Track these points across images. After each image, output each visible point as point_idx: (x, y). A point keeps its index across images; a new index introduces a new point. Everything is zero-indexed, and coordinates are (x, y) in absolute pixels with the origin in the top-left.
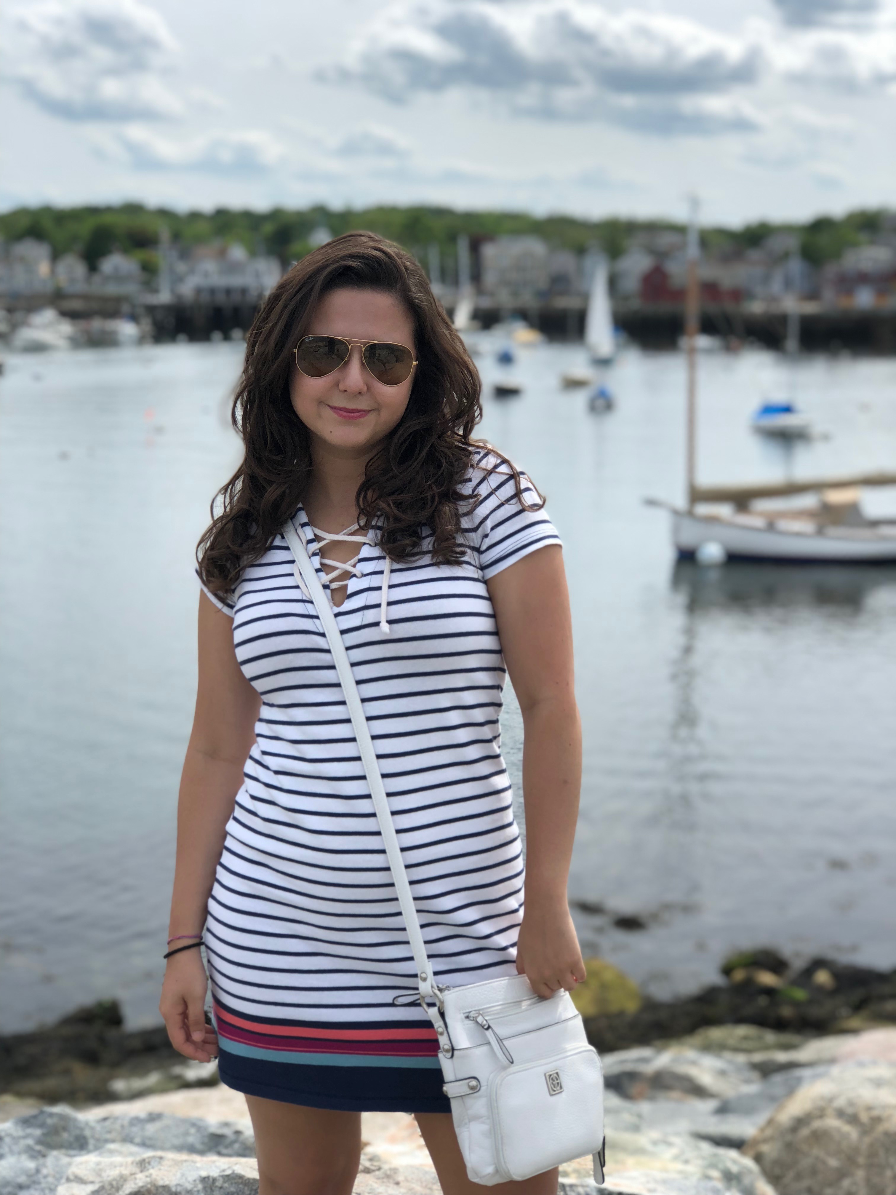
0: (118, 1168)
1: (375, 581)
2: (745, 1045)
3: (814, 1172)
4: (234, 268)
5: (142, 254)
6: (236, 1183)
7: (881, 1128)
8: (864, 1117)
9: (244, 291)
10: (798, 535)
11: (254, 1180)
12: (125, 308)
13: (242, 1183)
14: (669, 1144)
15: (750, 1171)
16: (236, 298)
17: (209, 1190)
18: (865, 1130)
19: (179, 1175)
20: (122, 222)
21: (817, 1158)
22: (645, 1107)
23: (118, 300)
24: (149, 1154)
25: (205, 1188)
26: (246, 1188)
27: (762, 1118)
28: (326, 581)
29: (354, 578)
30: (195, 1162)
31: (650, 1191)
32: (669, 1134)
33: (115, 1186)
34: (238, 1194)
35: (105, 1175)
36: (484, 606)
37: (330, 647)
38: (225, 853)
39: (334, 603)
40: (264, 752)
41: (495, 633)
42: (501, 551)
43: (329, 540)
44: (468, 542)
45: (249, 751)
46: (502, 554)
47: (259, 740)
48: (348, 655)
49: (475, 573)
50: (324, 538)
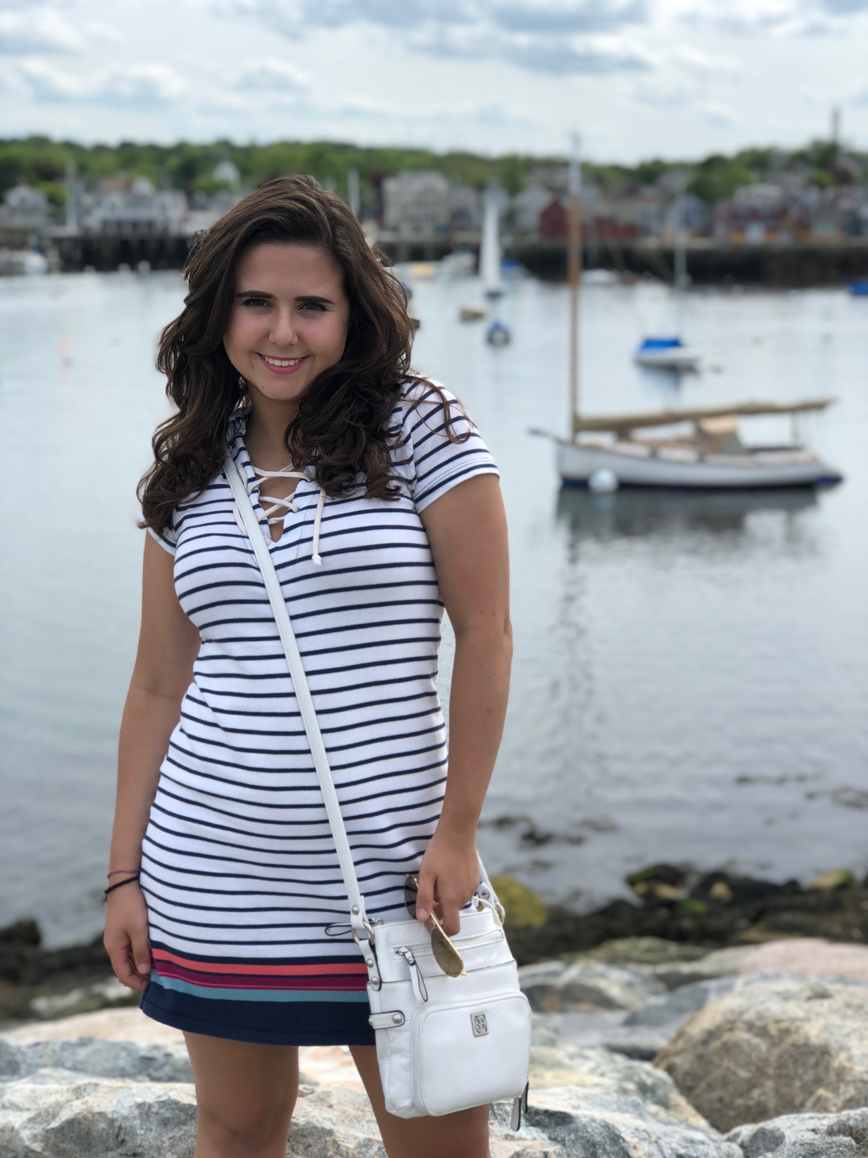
0: (54, 1096)
1: (308, 515)
2: (649, 956)
3: (725, 1083)
4: (140, 201)
5: (49, 187)
6: (171, 1109)
7: (789, 1040)
8: (773, 1030)
9: (150, 224)
10: (680, 463)
11: (191, 1106)
12: (33, 240)
13: (177, 1109)
14: (586, 1058)
15: (664, 1083)
16: (143, 231)
17: (145, 1117)
18: (774, 1042)
19: (115, 1102)
20: (28, 155)
21: (728, 1069)
22: (556, 1019)
23: (25, 232)
24: (82, 1080)
25: (141, 1114)
26: (182, 1114)
27: (671, 1031)
28: (264, 517)
29: (290, 513)
30: (130, 1089)
31: (574, 1107)
32: (583, 1047)
33: (51, 1113)
34: (174, 1119)
35: (40, 1102)
36: (418, 537)
37: (263, 581)
38: (159, 794)
39: (271, 539)
40: (203, 690)
41: (431, 564)
42: (433, 481)
43: (268, 477)
44: (403, 474)
45: (185, 690)
46: (434, 483)
47: (198, 678)
48: (282, 590)
49: (408, 505)
50: (262, 476)
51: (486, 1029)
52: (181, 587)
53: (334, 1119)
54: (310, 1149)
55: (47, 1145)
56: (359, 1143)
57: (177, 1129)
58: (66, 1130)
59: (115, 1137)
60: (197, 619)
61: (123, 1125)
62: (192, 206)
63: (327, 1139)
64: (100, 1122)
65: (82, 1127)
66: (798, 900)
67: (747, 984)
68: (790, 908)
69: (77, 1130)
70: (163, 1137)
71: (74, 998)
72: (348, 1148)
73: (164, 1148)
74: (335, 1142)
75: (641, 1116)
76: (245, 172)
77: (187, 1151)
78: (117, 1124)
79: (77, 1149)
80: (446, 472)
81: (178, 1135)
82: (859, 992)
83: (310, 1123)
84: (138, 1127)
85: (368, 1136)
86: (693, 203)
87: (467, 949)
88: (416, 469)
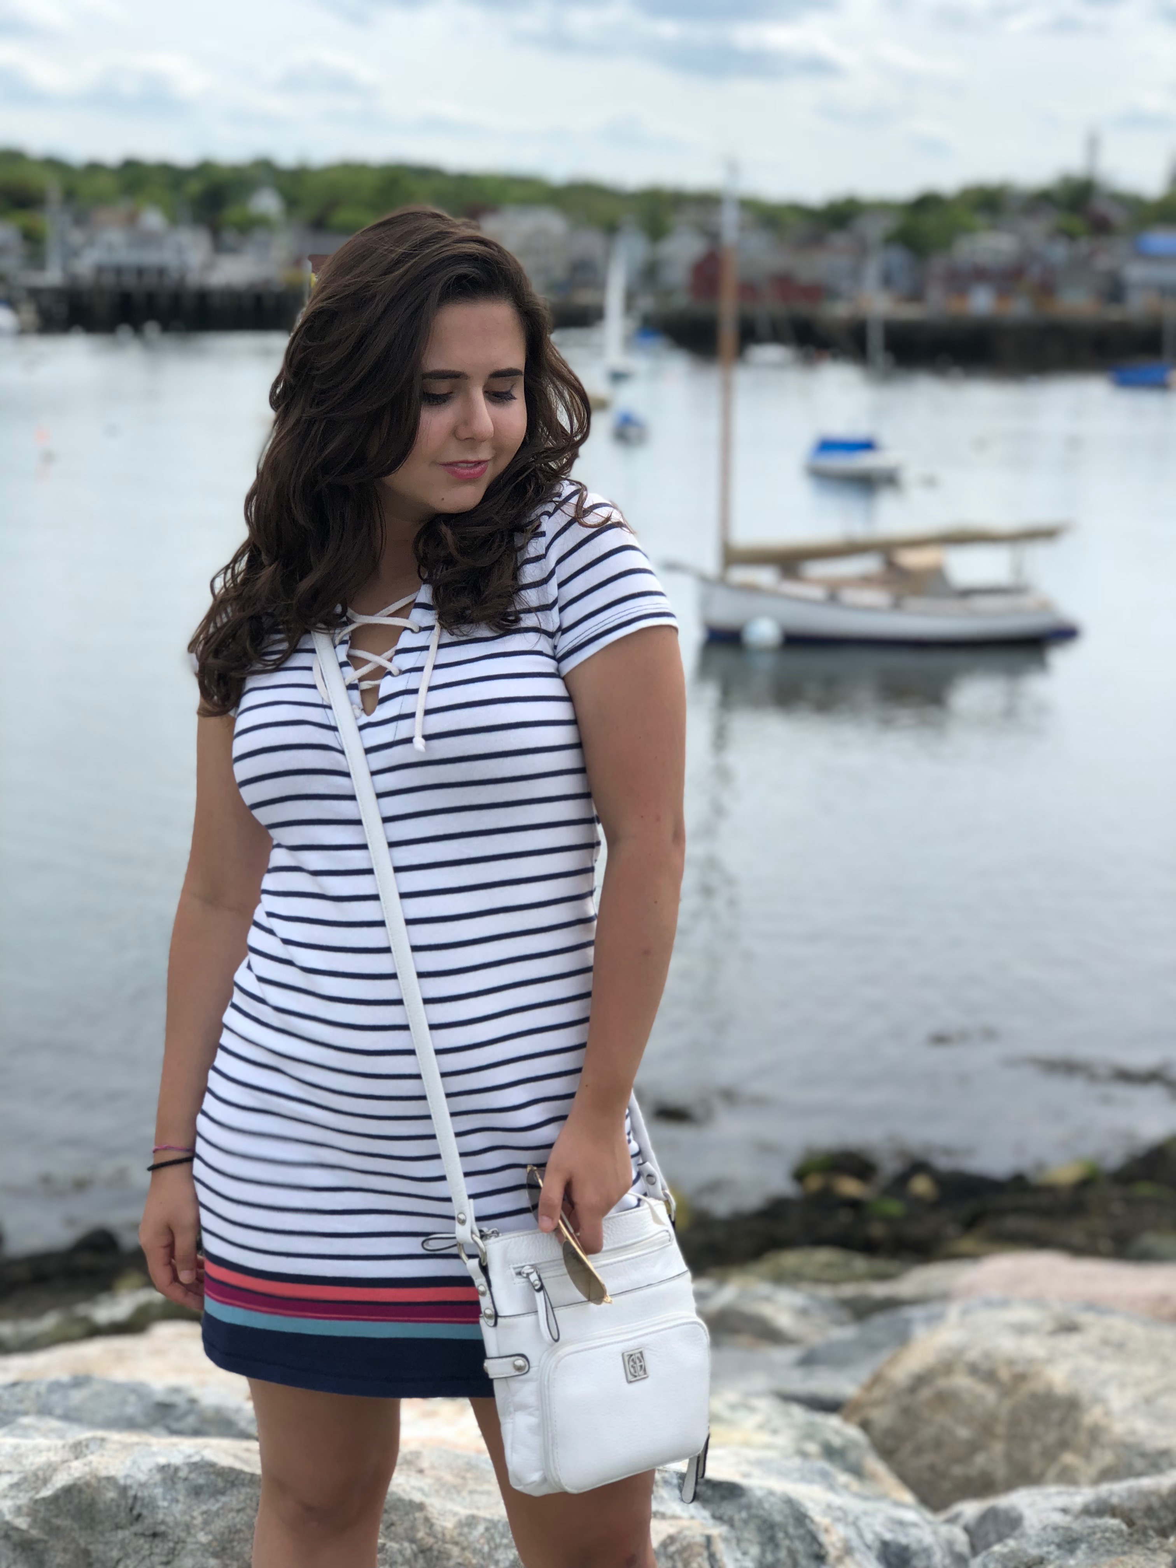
0: (44, 1454)
1: (412, 681)
2: (827, 1274)
3: (938, 1444)
4: (148, 239)
5: (24, 218)
6: (206, 1473)
7: (1025, 1389)
8: (1004, 1374)
9: (161, 272)
10: (869, 609)
11: (232, 1469)
13: (214, 1473)
14: (751, 1409)
15: (855, 1444)
16: (151, 281)
17: (169, 1483)
18: (1006, 1391)
19: (128, 1463)
21: (942, 1427)
24: (85, 1434)
25: (164, 1480)
26: (219, 1479)
27: (864, 1373)
28: (354, 679)
29: (389, 677)
30: (148, 1445)
31: (746, 1475)
32: (748, 1394)
33: (41, 1478)
34: (208, 1487)
35: (26, 1462)
36: (560, 710)
37: (348, 768)
38: (220, 1054)
39: (362, 710)
40: (270, 915)
41: (578, 745)
42: (583, 634)
43: (361, 623)
44: (542, 624)
45: (252, 913)
46: (584, 637)
47: (264, 897)
48: (373, 782)
49: (548, 666)
50: (355, 620)
51: (645, 1370)
52: (242, 771)
53: (426, 1488)
54: (393, 1528)
55: (35, 1521)
56: (459, 1521)
57: (212, 1501)
58: (61, 1502)
59: (128, 1510)
60: (264, 816)
61: (140, 1494)
62: (219, 247)
63: (417, 1515)
64: (107, 1489)
65: (84, 1496)
66: (1027, 1200)
67: (965, 1312)
68: (1018, 1210)
69: (76, 1501)
70: (193, 1510)
71: (49, 1322)
72: (444, 1528)
73: (195, 1526)
74: (427, 1520)
75: (832, 1487)
76: (291, 202)
77: (227, 1531)
78: (131, 1493)
79: (76, 1526)
80: (601, 622)
81: (214, 1508)
82: (1118, 1325)
83: (393, 1493)
84: (160, 1497)
85: (474, 1512)
86: (897, 257)
87: (619, 1262)
88: (560, 617)
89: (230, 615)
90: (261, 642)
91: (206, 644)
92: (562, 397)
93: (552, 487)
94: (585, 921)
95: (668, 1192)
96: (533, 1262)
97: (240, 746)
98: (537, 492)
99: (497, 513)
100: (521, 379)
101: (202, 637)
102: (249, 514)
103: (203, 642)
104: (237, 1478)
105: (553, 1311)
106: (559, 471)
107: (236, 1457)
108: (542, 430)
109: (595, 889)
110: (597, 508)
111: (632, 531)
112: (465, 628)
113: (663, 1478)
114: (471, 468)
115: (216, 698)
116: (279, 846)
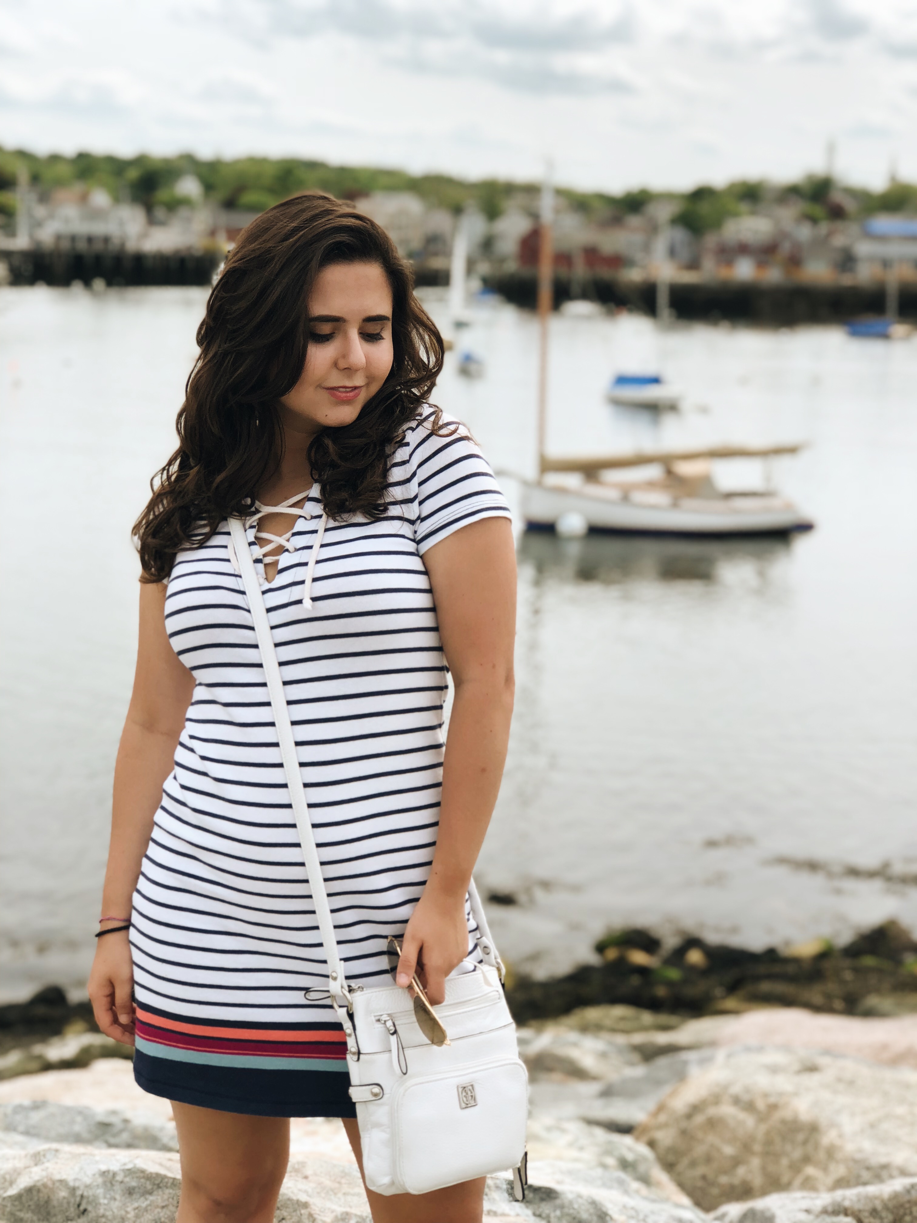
0: (11, 1161)
1: (303, 556)
2: (622, 1025)
3: (708, 1159)
4: (96, 214)
6: (137, 1177)
7: (777, 1116)
8: (761, 1105)
9: (106, 240)
10: (654, 507)
13: (144, 1177)
14: (563, 1131)
15: (645, 1159)
16: (98, 247)
17: (109, 1185)
18: (762, 1118)
19: (77, 1169)
21: (712, 1145)
24: (43, 1146)
25: (105, 1183)
26: (148, 1183)
27: (651, 1104)
28: (259, 555)
29: (286, 553)
30: (93, 1155)
31: (559, 1182)
32: (561, 1119)
33: (8, 1180)
34: (139, 1188)
36: (420, 582)
37: (253, 623)
38: (151, 845)
39: (265, 579)
40: (192, 737)
41: (432, 609)
42: (437, 521)
43: (266, 512)
44: (404, 514)
45: (179, 736)
46: (439, 524)
47: (188, 724)
48: (272, 635)
49: (411, 547)
50: (260, 510)
51: (475, 1100)
52: (172, 624)
53: (310, 1191)
56: (336, 1217)
57: (142, 1199)
58: (24, 1199)
59: (76, 1206)
60: (188, 660)
61: (85, 1194)
62: (152, 221)
63: (303, 1211)
64: (60, 1190)
65: (41, 1195)
66: (777, 969)
67: (729, 1056)
68: (770, 977)
69: (36, 1198)
70: (127, 1207)
73: (129, 1219)
74: (310, 1215)
75: (626, 1192)
76: (209, 187)
78: (79, 1193)
80: (451, 513)
81: (144, 1205)
82: (849, 1067)
83: (284, 1194)
84: (101, 1196)
85: (348, 1210)
86: (680, 235)
87: (458, 1014)
88: (419, 508)
89: (166, 506)
90: (189, 526)
91: (146, 528)
92: (422, 339)
93: (415, 409)
94: (438, 746)
95: (499, 960)
96: (389, 1012)
97: (171, 605)
98: (402, 412)
99: (371, 428)
100: (389, 325)
101: (144, 522)
102: (179, 426)
103: (144, 526)
104: (161, 1182)
105: (403, 1051)
106: (421, 397)
107: (161, 1165)
108: (408, 362)
109: (443, 723)
110: (450, 425)
111: (476, 443)
112: (345, 516)
113: (495, 1184)
114: (350, 392)
115: (153, 569)
116: (200, 684)
